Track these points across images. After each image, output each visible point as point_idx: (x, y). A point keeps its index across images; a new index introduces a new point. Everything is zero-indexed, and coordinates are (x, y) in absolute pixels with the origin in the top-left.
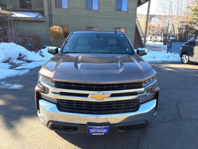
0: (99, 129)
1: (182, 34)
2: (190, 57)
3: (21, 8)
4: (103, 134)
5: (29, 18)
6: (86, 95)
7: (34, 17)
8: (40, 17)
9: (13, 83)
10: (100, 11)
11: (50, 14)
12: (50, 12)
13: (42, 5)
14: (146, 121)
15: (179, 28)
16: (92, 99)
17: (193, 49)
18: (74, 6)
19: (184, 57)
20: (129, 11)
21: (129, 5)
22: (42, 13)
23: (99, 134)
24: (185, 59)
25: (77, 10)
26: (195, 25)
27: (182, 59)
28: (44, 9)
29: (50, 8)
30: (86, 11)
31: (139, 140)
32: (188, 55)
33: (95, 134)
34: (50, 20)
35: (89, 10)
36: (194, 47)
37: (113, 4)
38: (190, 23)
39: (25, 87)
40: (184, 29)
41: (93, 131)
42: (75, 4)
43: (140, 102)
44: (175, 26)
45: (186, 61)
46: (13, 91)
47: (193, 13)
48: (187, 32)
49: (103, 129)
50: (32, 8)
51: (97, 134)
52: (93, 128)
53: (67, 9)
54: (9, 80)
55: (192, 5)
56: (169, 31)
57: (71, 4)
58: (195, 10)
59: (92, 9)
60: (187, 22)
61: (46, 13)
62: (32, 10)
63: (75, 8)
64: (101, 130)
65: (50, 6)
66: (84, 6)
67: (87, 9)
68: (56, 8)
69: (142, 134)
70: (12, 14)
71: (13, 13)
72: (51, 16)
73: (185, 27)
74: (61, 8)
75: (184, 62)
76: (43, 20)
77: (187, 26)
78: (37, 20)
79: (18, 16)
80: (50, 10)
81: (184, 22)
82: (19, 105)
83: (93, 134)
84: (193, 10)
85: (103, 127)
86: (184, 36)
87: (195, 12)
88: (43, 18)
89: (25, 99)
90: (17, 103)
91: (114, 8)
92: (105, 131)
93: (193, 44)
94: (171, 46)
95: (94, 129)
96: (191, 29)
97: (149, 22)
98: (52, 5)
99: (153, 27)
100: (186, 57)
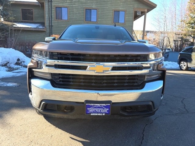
0: (99, 107)
1: (177, 46)
2: (188, 63)
3: (22, 20)
4: (103, 114)
5: (30, 28)
6: (85, 68)
7: (35, 27)
8: (41, 27)
9: (8, 82)
10: (99, 22)
11: (51, 25)
12: (51, 23)
13: (43, 17)
14: (152, 102)
15: (174, 40)
16: (91, 72)
17: (191, 55)
18: (74, 18)
19: (182, 63)
20: (126, 23)
21: (126, 17)
22: (43, 24)
23: (99, 114)
24: (183, 65)
25: (77, 21)
26: (190, 37)
27: (181, 65)
28: (45, 20)
29: (50, 19)
30: (85, 22)
31: (144, 130)
32: (187, 61)
33: (94, 114)
34: (50, 31)
35: (87, 22)
36: (192, 53)
37: (110, 16)
38: (185, 35)
39: (20, 85)
40: (179, 41)
41: (92, 111)
42: (75, 16)
43: (146, 80)
44: (170, 39)
45: (184, 68)
46: (7, 88)
47: (187, 26)
48: (183, 44)
49: (103, 108)
50: (34, 20)
51: (97, 114)
52: (92, 106)
53: (67, 21)
54: (5, 79)
55: (186, 19)
56: (165, 44)
57: (71, 16)
58: (189, 23)
59: (91, 21)
60: (182, 35)
61: (47, 24)
62: (34, 21)
63: (74, 19)
64: (101, 109)
65: (50, 18)
66: (83, 18)
67: (86, 21)
68: (56, 20)
69: (146, 125)
70: (14, 25)
71: (15, 23)
72: (51, 26)
73: (180, 39)
74: (61, 19)
75: (182, 68)
76: (44, 30)
77: (182, 38)
78: (38, 30)
79: (19, 27)
80: (50, 21)
81: (179, 35)
82: (11, 99)
83: (92, 114)
84: (187, 23)
85: (103, 105)
86: (180, 47)
87: (189, 24)
88: (44, 29)
89: (18, 94)
90: (10, 97)
91: (111, 20)
92: (106, 110)
93: (191, 50)
94: (168, 55)
95: (93, 108)
96: (187, 41)
97: (145, 36)
98: (53, 16)
99: (150, 40)
100: (184, 64)
